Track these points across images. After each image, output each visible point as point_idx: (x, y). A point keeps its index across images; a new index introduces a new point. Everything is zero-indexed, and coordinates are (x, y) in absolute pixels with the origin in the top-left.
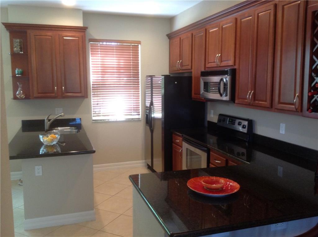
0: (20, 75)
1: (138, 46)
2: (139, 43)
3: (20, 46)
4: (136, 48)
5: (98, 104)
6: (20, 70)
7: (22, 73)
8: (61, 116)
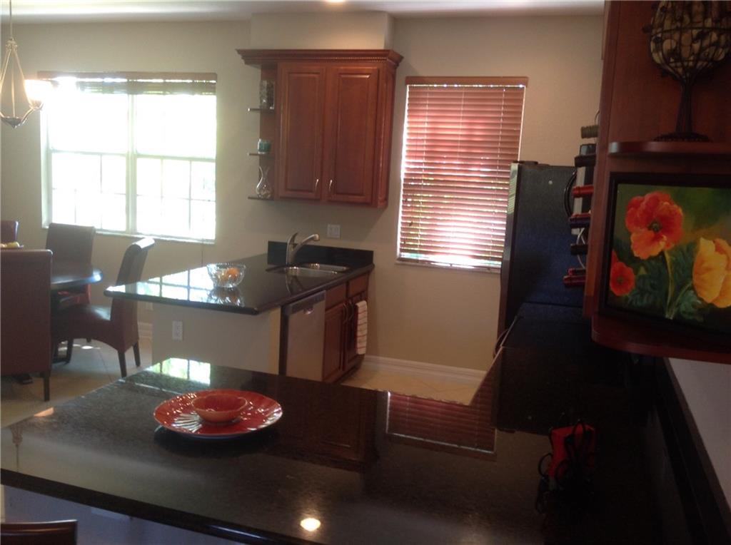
0: (263, 153)
6: (266, 142)
7: (267, 149)
8: (312, 239)
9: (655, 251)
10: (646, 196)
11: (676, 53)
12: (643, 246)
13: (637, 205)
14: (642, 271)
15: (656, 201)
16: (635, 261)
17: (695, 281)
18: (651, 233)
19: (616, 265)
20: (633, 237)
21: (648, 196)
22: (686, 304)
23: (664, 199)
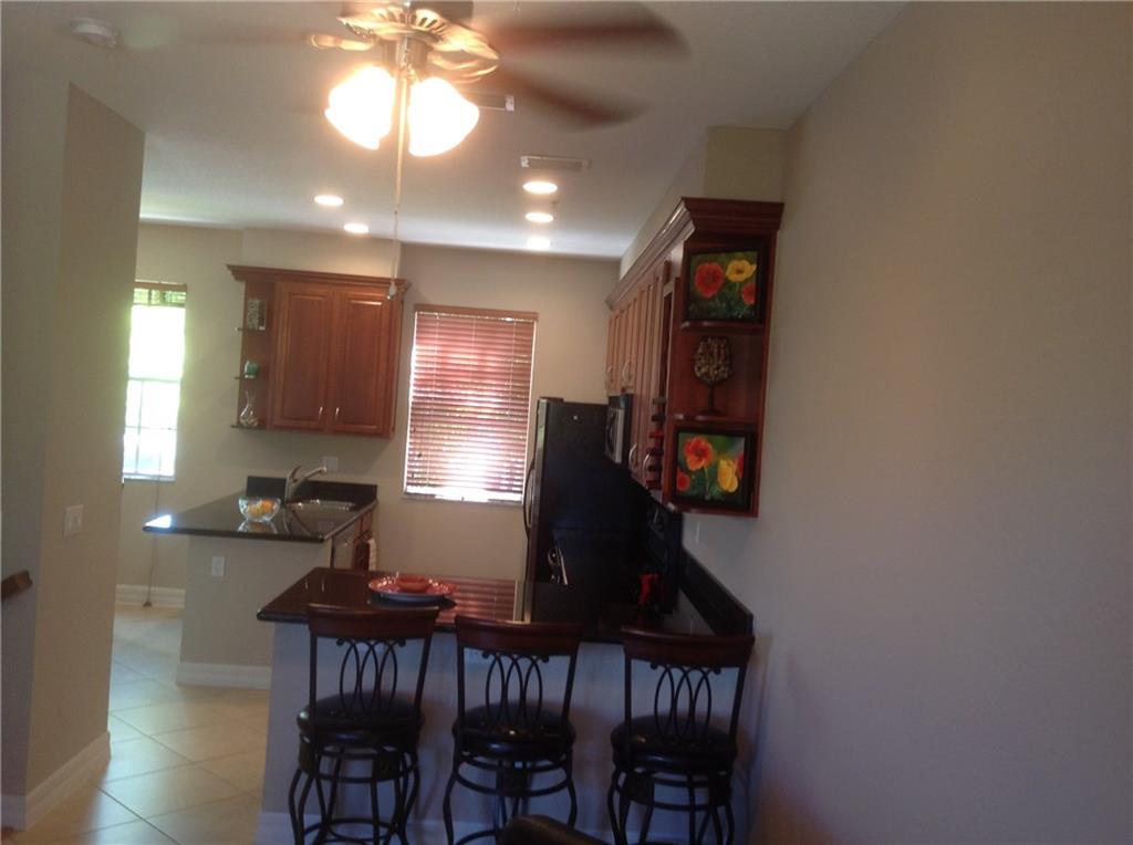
0: (251, 376)
1: (533, 323)
2: (535, 316)
3: (259, 313)
4: (526, 328)
5: (420, 456)
6: (255, 365)
7: (257, 373)
9: (699, 467)
10: (694, 439)
11: (707, 374)
12: (693, 464)
13: (689, 444)
14: (693, 477)
15: (699, 442)
16: (689, 472)
17: (719, 480)
18: (697, 458)
19: (680, 475)
20: (688, 461)
21: (695, 439)
22: (715, 492)
23: (703, 441)
